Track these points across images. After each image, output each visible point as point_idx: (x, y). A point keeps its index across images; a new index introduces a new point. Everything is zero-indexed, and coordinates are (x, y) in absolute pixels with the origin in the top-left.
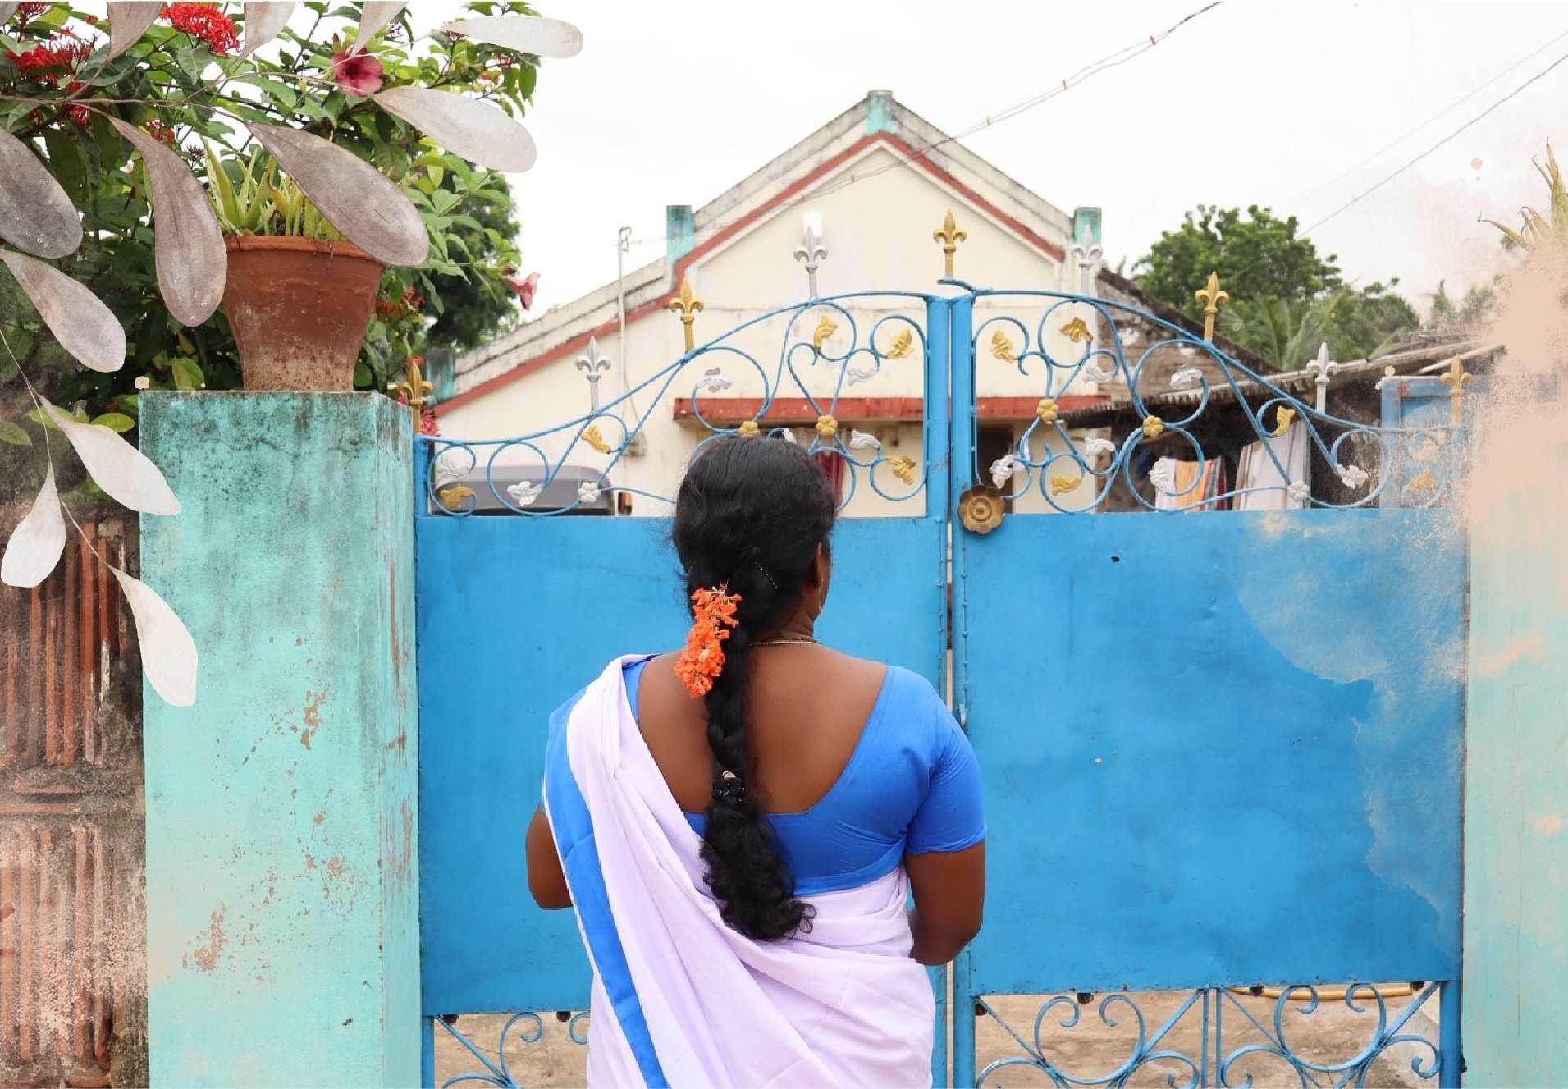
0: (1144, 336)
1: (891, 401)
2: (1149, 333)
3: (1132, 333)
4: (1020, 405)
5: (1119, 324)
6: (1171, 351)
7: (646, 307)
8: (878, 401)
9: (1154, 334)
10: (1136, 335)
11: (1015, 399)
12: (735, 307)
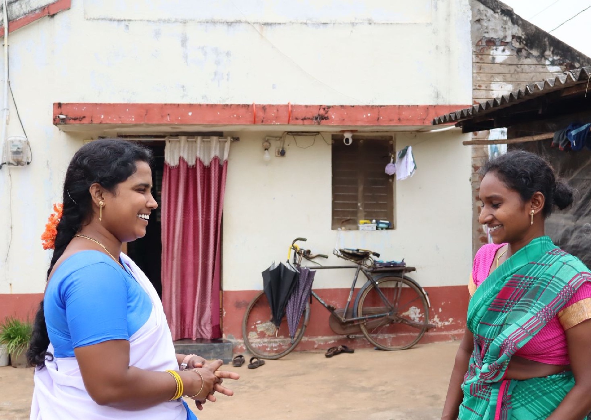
0: (515, 53)
1: (278, 108)
2: (519, 51)
3: (504, 50)
4: (405, 114)
5: (491, 42)
6: (540, 69)
7: (32, 15)
8: (264, 108)
9: (524, 53)
10: (508, 52)
11: (400, 107)
12: (122, 18)
